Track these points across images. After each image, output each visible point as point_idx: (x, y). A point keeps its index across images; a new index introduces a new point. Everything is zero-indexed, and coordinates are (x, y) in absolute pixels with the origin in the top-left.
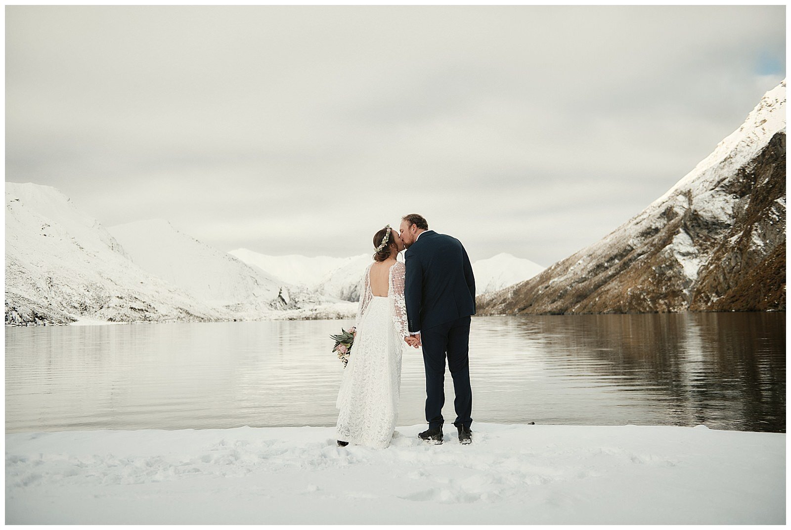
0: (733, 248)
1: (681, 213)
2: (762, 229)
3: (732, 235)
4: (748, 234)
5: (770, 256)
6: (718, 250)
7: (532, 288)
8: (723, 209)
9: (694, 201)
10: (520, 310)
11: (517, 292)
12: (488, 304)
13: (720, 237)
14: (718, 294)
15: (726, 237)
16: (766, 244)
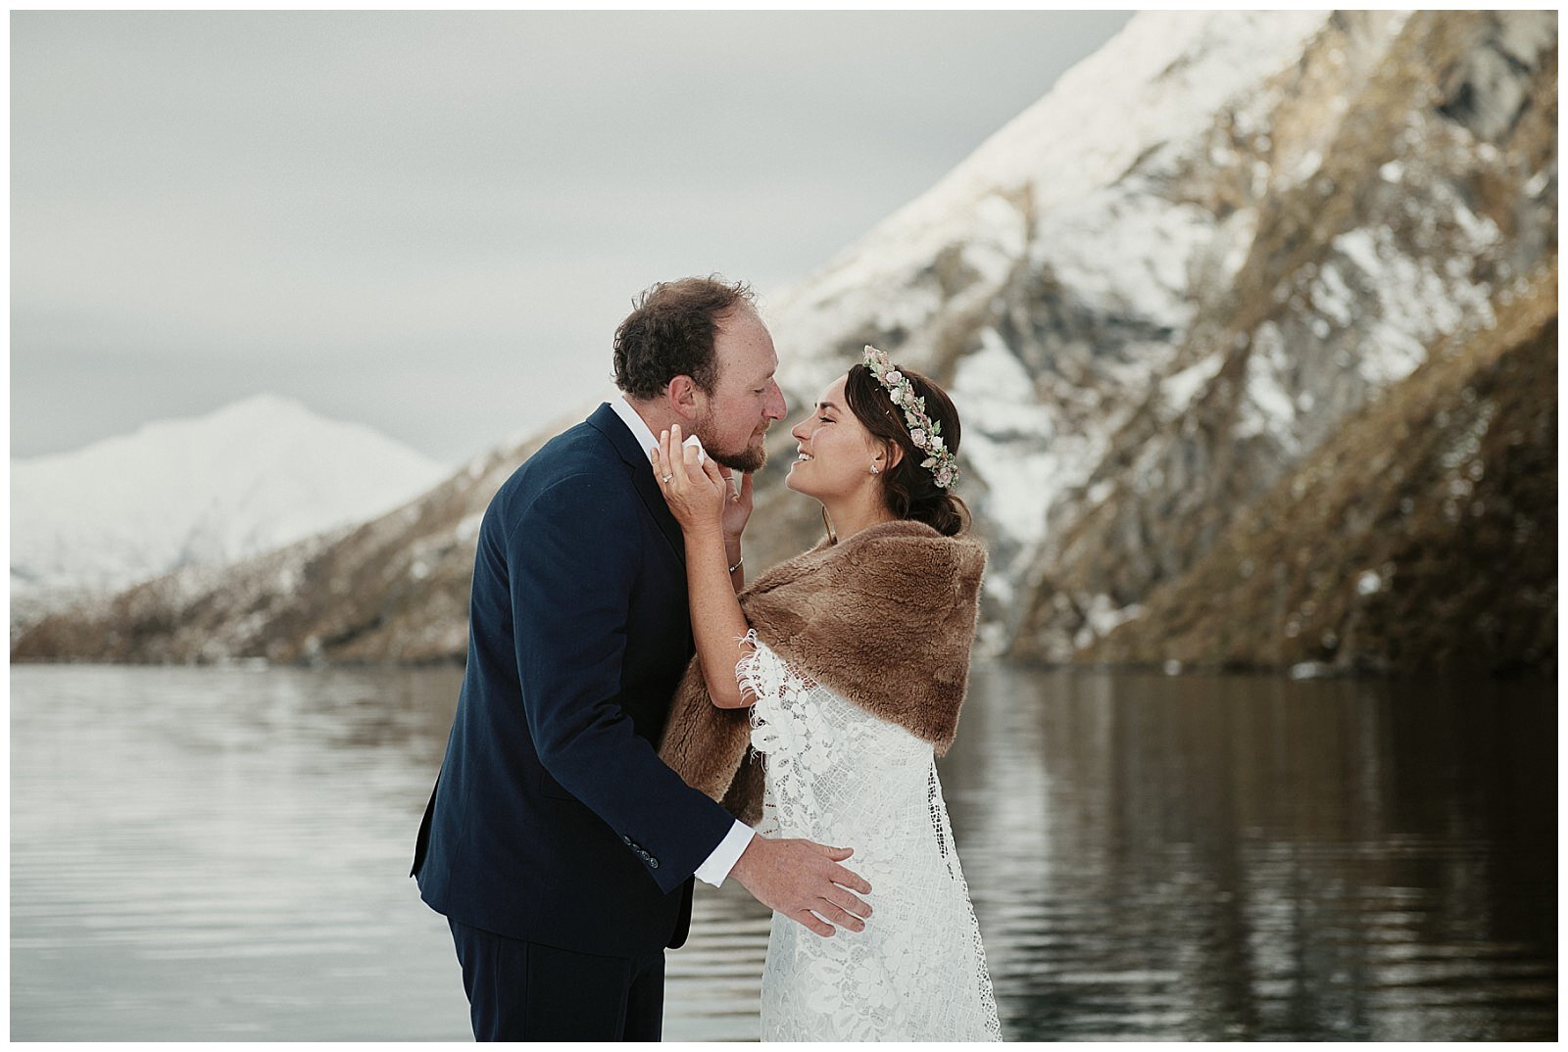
0: (1179, 422)
1: (994, 271)
2: (1288, 350)
3: (1178, 368)
4: (1236, 369)
5: (1315, 460)
6: (1127, 428)
7: (386, 554)
8: (1149, 264)
9: (1046, 227)
10: (332, 643)
11: (318, 569)
12: (191, 615)
13: (1132, 375)
14: (1119, 600)
15: (1155, 378)
16: (1299, 413)
